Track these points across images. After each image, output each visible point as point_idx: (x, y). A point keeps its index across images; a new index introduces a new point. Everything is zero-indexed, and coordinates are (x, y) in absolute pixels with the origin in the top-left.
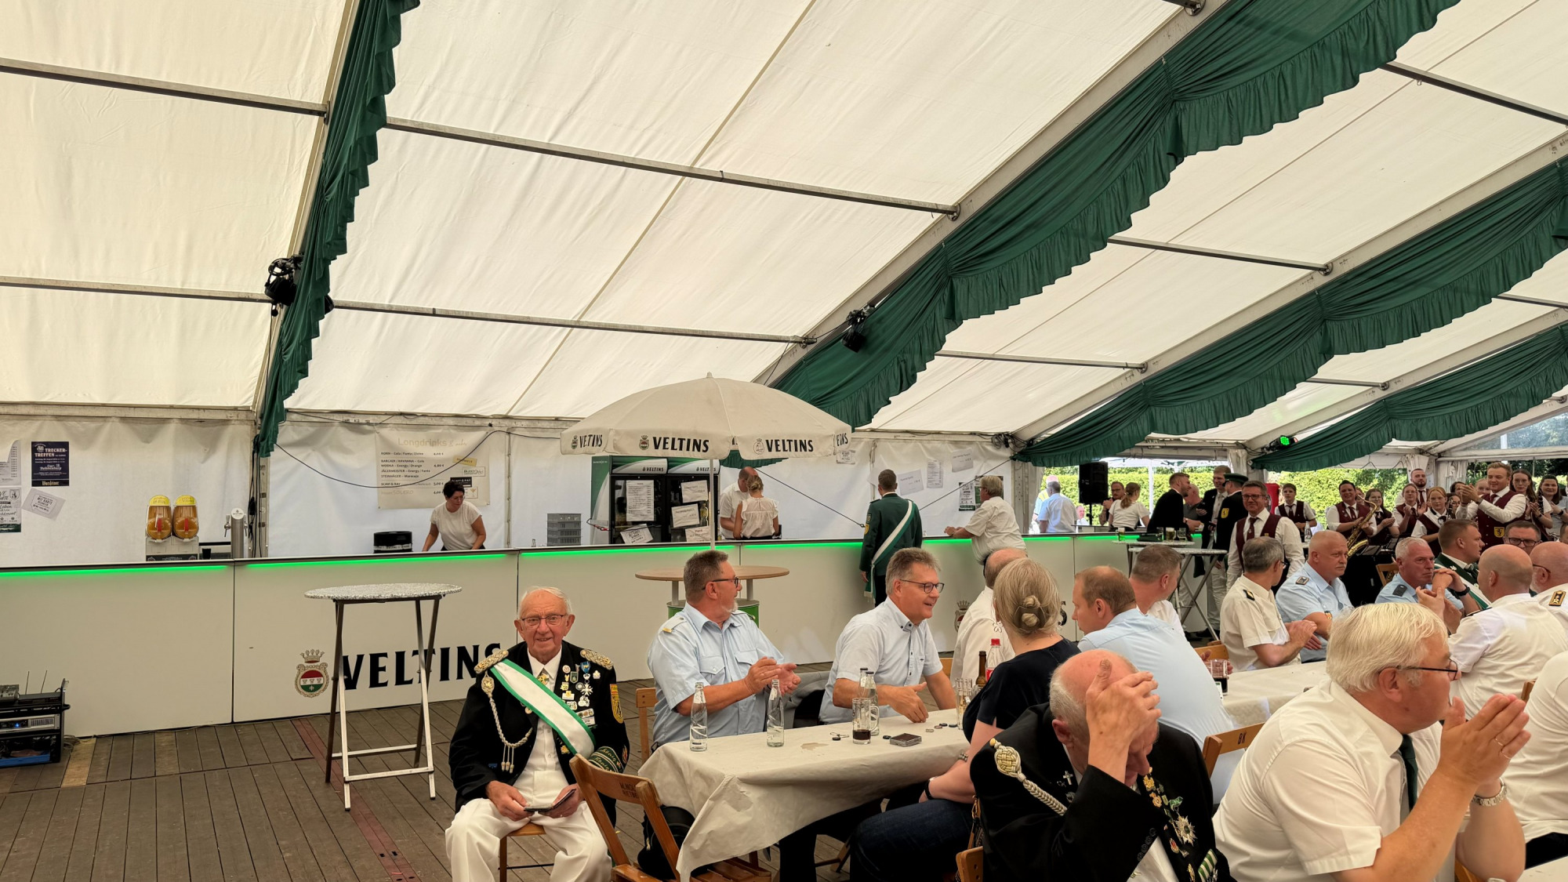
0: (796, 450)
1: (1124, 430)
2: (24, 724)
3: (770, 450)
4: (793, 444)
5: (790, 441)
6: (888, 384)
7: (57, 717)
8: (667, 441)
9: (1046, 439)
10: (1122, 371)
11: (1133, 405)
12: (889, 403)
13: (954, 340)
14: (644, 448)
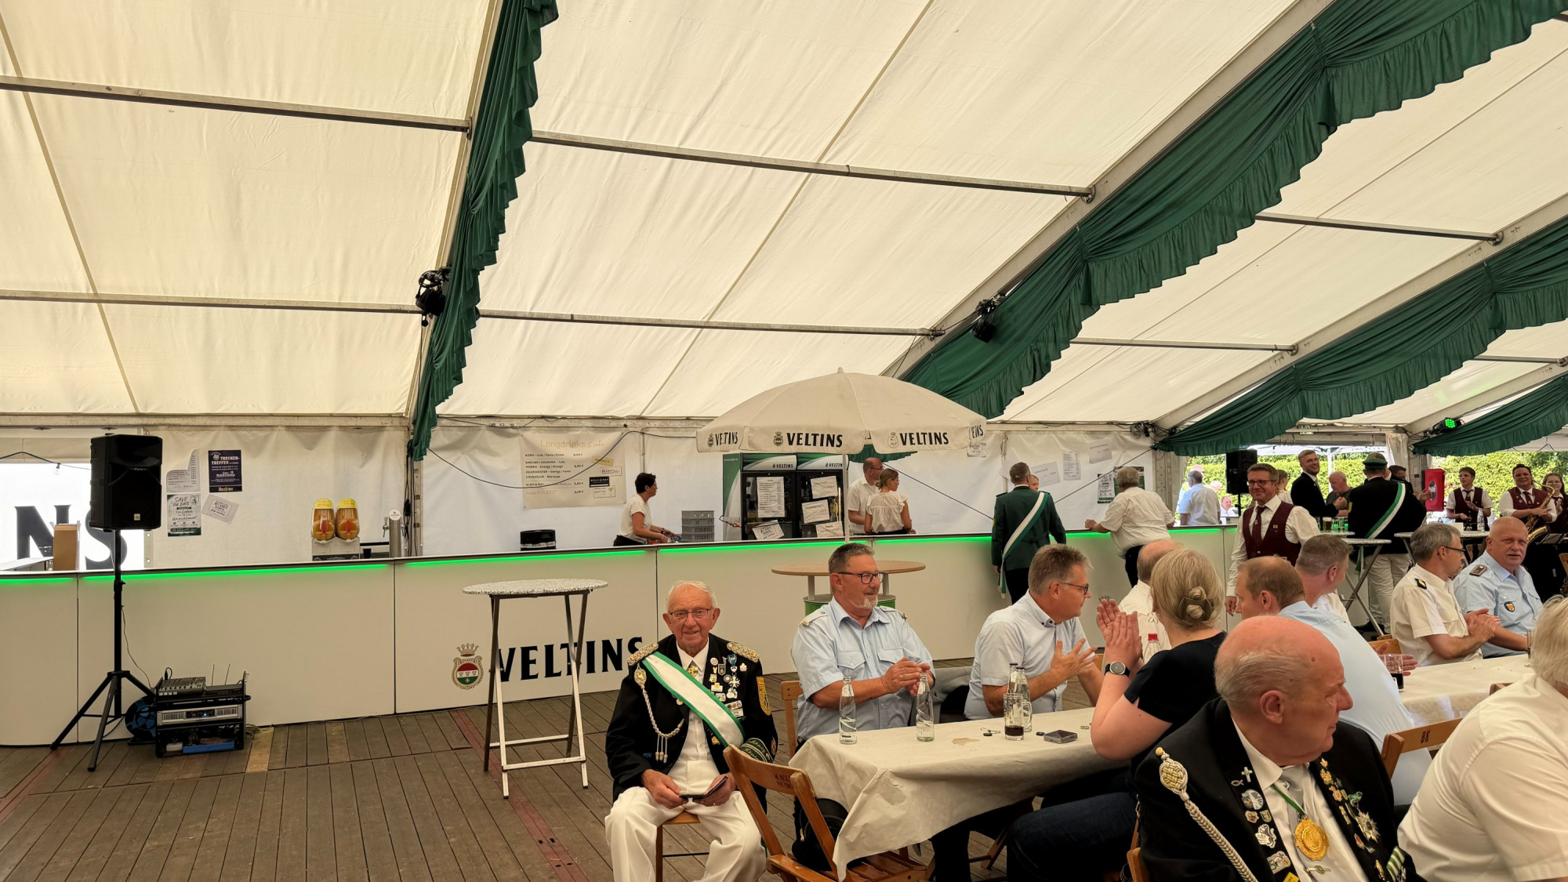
0: (931, 443)
1: (1274, 415)
2: (211, 713)
3: (904, 443)
4: (927, 437)
5: (924, 434)
6: (1021, 375)
7: (240, 707)
8: (801, 436)
9: (1190, 427)
10: (1270, 354)
11: (1284, 388)
12: (1022, 393)
13: (1092, 326)
14: (778, 444)
